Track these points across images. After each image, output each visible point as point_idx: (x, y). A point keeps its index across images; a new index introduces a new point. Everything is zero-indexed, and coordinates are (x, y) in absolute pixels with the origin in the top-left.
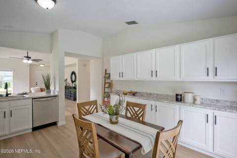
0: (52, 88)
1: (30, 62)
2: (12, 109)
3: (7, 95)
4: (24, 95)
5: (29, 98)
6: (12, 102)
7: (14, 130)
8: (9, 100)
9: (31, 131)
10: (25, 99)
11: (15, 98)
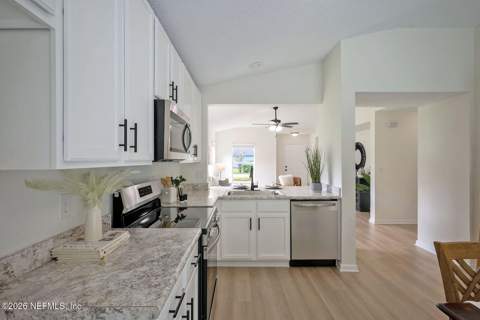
0: (324, 180)
1: (279, 129)
2: (260, 215)
3: (253, 187)
4: (277, 191)
5: (285, 198)
6: (260, 203)
7: (263, 255)
8: (256, 199)
9: (288, 265)
10: (279, 199)
11: (265, 197)
